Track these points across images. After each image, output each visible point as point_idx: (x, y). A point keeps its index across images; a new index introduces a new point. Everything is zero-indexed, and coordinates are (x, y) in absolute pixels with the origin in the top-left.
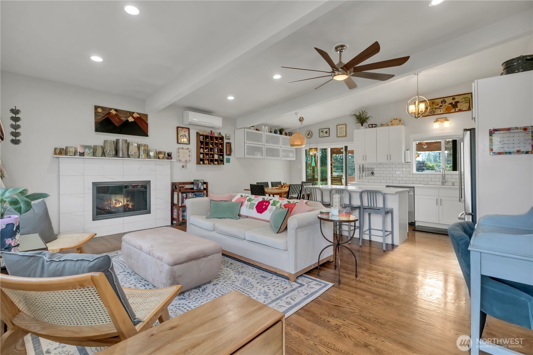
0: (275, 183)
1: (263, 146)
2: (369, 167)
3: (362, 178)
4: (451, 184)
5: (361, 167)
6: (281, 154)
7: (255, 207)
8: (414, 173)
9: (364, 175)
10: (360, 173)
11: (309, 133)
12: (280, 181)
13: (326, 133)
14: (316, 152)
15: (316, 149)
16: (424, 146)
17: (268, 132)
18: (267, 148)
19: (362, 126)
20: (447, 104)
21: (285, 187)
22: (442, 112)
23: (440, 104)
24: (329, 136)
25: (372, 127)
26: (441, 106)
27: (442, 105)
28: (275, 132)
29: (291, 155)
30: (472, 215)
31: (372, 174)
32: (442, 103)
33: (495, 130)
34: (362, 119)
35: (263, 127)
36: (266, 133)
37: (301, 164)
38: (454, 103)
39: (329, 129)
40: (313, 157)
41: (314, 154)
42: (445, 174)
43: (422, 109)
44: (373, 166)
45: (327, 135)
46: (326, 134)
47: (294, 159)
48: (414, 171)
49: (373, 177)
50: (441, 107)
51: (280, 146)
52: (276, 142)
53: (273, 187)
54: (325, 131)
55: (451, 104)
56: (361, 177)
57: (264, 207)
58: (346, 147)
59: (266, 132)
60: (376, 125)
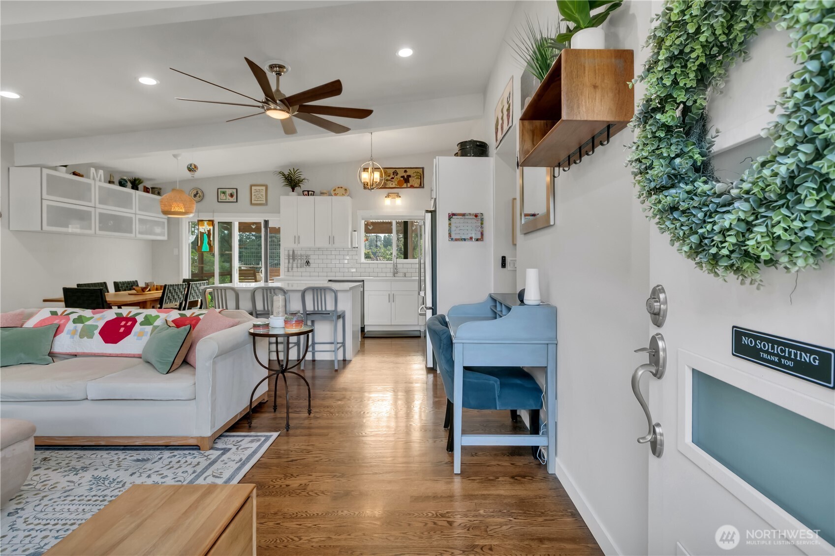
0: (123, 283)
1: (92, 210)
2: (303, 253)
3: (292, 270)
4: (401, 275)
5: (291, 253)
6: (136, 226)
7: (97, 332)
8: (362, 261)
9: (295, 265)
10: (289, 262)
11: (197, 193)
12: (134, 280)
13: (232, 195)
14: (211, 228)
15: (211, 222)
16: (369, 227)
17: (105, 182)
18: (100, 214)
19: (293, 191)
20: (399, 176)
21: (150, 290)
22: (394, 186)
23: (392, 176)
24: (237, 201)
25: (308, 195)
26: (393, 178)
27: (393, 176)
28: (122, 184)
29: (158, 230)
30: (432, 309)
31: (308, 263)
32: (393, 175)
33: (454, 215)
34: (292, 182)
35: (93, 170)
36: (98, 184)
37: (178, 246)
38: (405, 177)
39: (237, 189)
40: (205, 236)
41: (208, 231)
42: (396, 263)
43: (376, 178)
44: (309, 253)
45: (234, 199)
46: (230, 198)
47: (165, 238)
48: (363, 260)
49: (308, 269)
50: (393, 180)
51: (133, 211)
52: (126, 202)
53: (120, 291)
54: (229, 192)
55: (403, 177)
56: (290, 269)
57: (122, 330)
58: (266, 222)
59: (100, 181)
60: (314, 192)
